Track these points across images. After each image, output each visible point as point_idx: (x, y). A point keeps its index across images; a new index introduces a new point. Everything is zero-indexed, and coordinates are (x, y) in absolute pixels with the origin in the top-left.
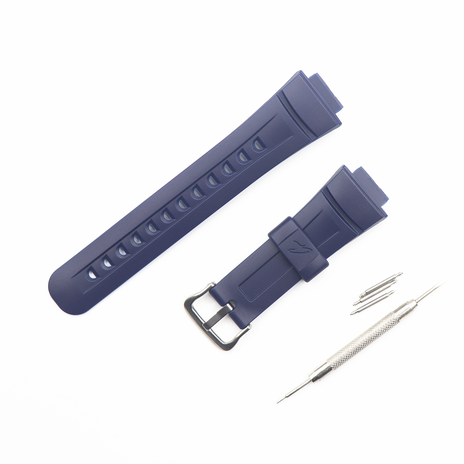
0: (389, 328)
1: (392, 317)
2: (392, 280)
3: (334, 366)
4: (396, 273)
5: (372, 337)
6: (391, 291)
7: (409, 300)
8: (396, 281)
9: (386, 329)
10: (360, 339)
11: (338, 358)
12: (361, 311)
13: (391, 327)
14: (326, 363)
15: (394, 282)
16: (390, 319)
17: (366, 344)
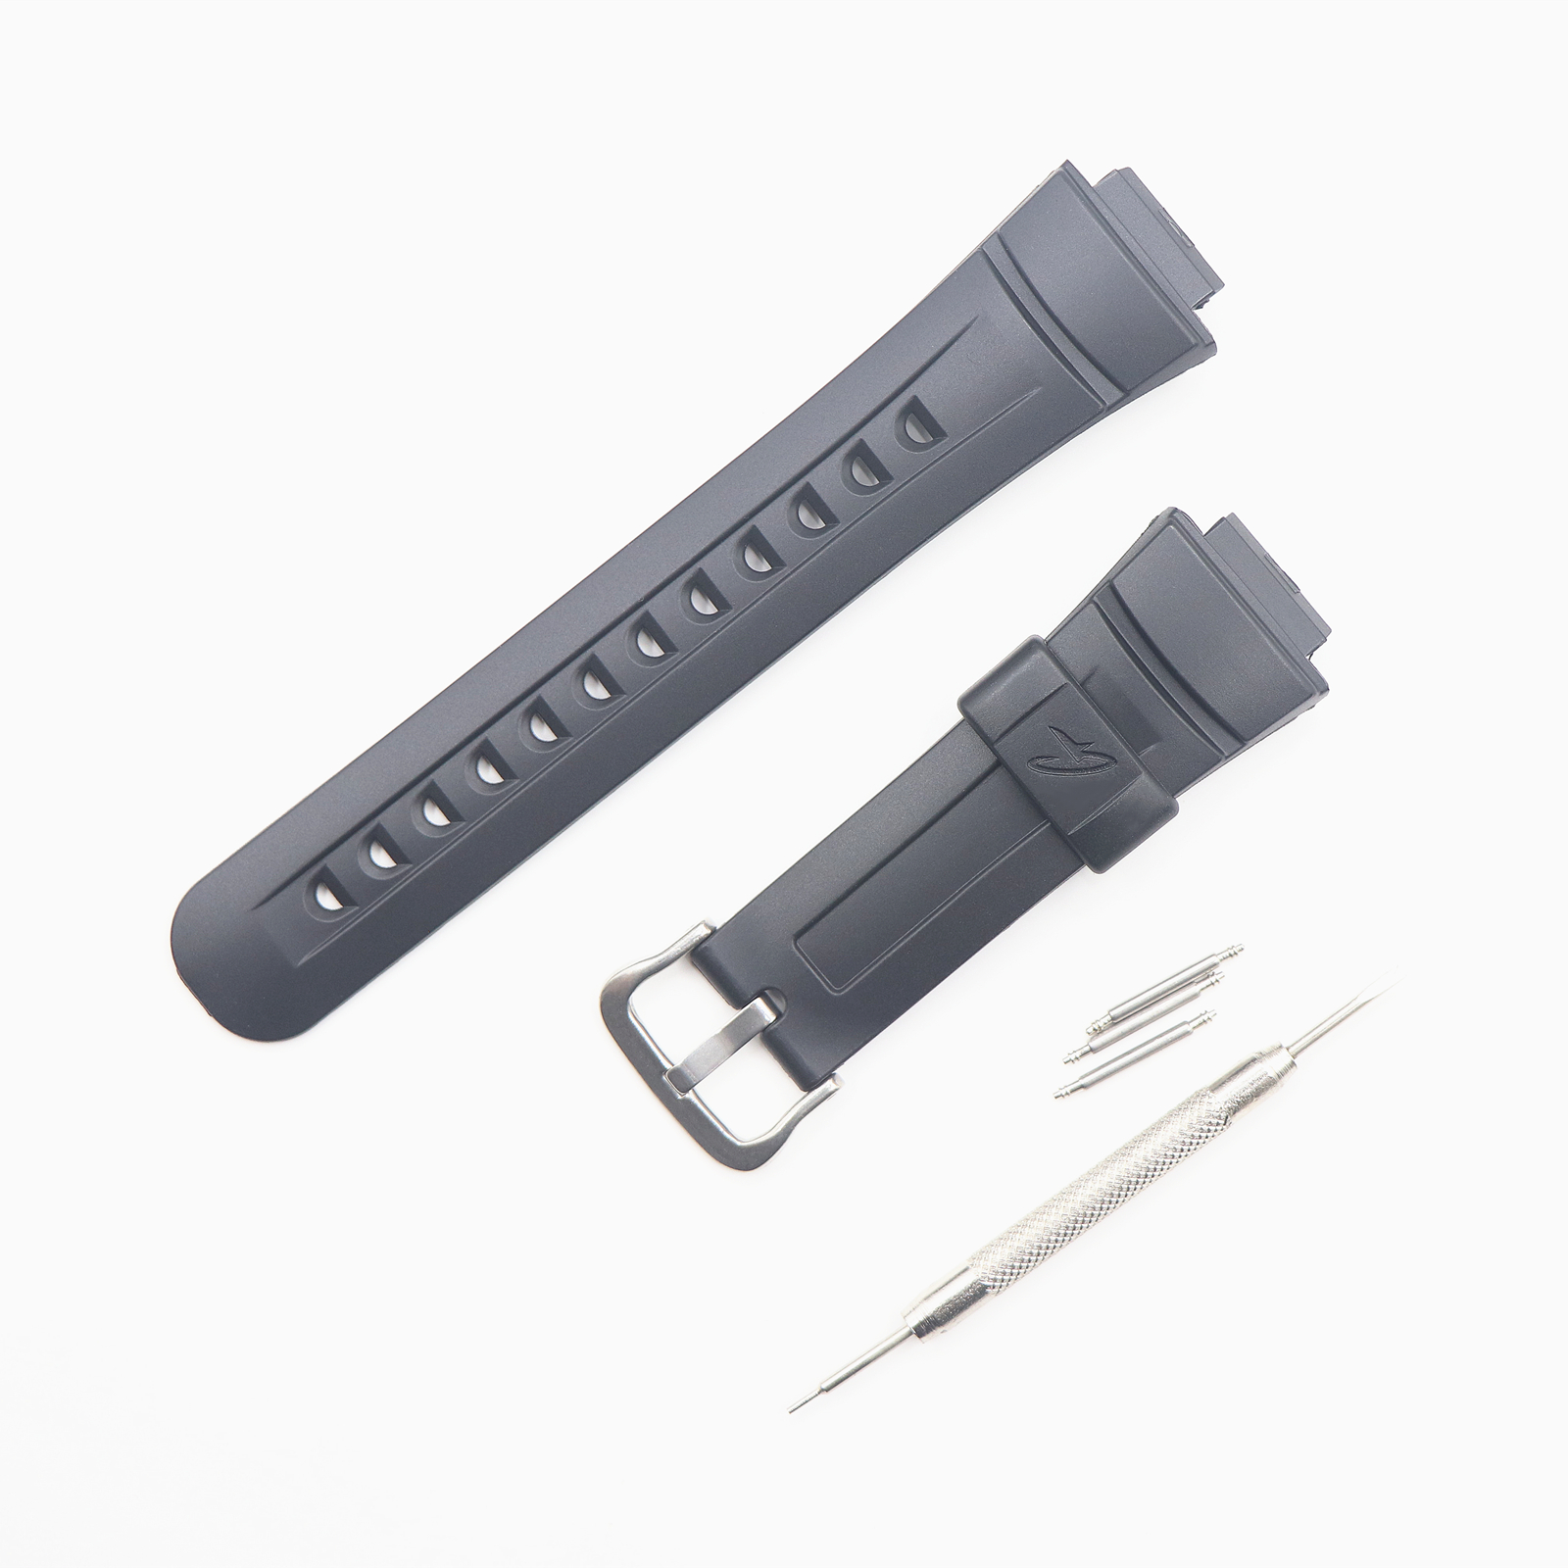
0: (1192, 1148)
1: (1205, 1107)
2: (1206, 973)
3: (995, 1280)
4: (1221, 947)
5: (1132, 1179)
6: (1201, 1015)
7: (1265, 1048)
8: (1218, 977)
9: (1182, 1150)
10: (1090, 1183)
11: (1007, 1251)
12: (1093, 1083)
13: (1201, 1141)
14: (966, 1270)
15: (1213, 979)
16: (1196, 1114)
17: (1110, 1202)
